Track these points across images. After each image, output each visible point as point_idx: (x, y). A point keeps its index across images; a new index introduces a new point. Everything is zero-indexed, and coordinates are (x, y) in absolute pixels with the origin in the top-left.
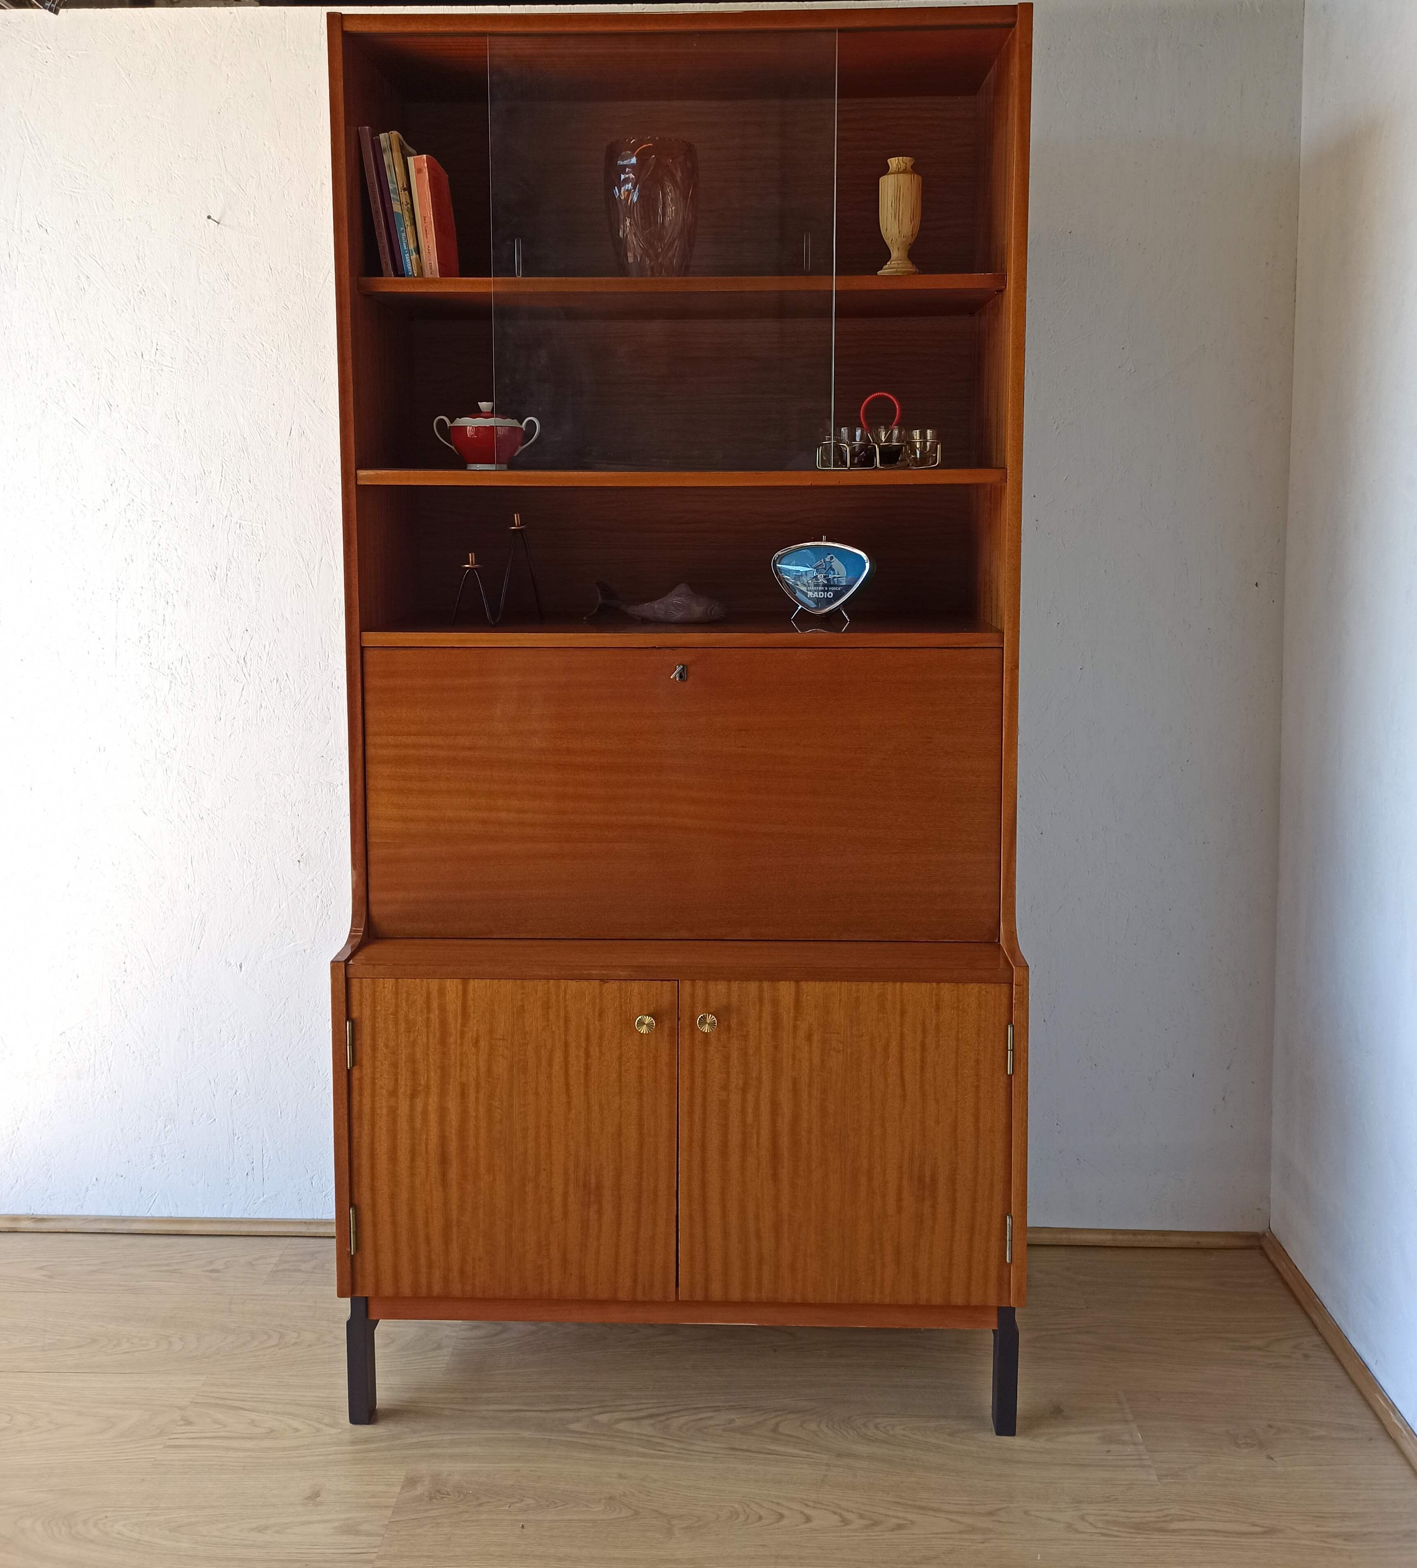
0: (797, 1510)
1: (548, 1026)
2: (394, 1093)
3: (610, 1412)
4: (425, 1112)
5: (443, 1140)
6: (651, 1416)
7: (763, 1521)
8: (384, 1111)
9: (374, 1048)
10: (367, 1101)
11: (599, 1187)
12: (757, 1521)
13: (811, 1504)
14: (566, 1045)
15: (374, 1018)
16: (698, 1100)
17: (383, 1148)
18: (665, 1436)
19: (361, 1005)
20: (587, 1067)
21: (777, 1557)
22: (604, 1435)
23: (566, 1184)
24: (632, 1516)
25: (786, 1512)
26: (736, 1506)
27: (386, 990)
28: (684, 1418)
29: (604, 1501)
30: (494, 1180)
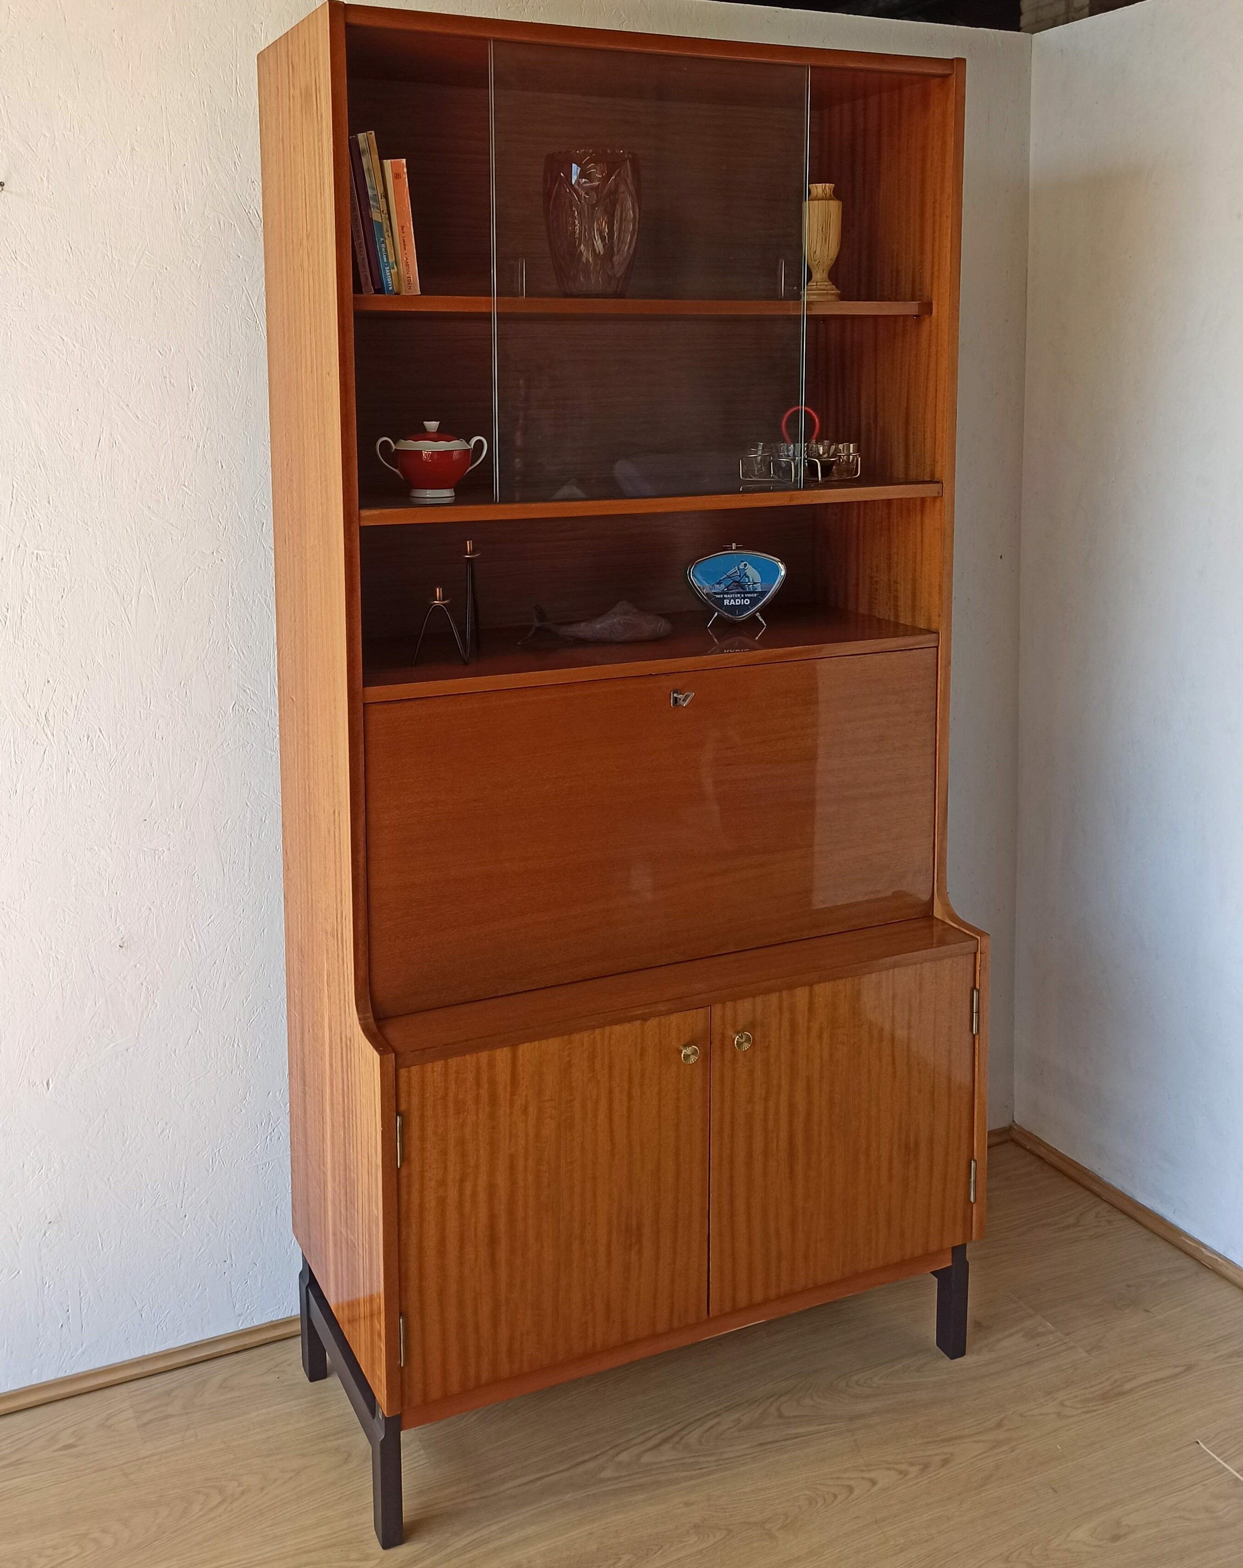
0: (858, 1478)
1: (594, 1075)
2: (443, 1183)
3: (626, 1449)
4: (474, 1194)
5: (492, 1218)
6: (665, 1441)
7: (839, 1497)
8: (433, 1204)
9: (423, 1139)
10: (415, 1196)
11: (639, 1227)
12: (834, 1500)
13: (865, 1468)
14: (611, 1092)
15: (422, 1106)
16: (728, 1118)
17: (431, 1243)
18: (692, 1455)
19: (409, 1096)
20: (630, 1109)
21: (876, 1522)
22: (637, 1473)
23: (610, 1232)
24: (728, 1535)
25: (851, 1483)
26: (807, 1492)
27: (435, 1073)
28: (696, 1431)
29: (692, 1531)
30: (542, 1247)
